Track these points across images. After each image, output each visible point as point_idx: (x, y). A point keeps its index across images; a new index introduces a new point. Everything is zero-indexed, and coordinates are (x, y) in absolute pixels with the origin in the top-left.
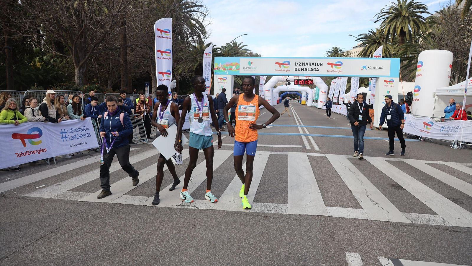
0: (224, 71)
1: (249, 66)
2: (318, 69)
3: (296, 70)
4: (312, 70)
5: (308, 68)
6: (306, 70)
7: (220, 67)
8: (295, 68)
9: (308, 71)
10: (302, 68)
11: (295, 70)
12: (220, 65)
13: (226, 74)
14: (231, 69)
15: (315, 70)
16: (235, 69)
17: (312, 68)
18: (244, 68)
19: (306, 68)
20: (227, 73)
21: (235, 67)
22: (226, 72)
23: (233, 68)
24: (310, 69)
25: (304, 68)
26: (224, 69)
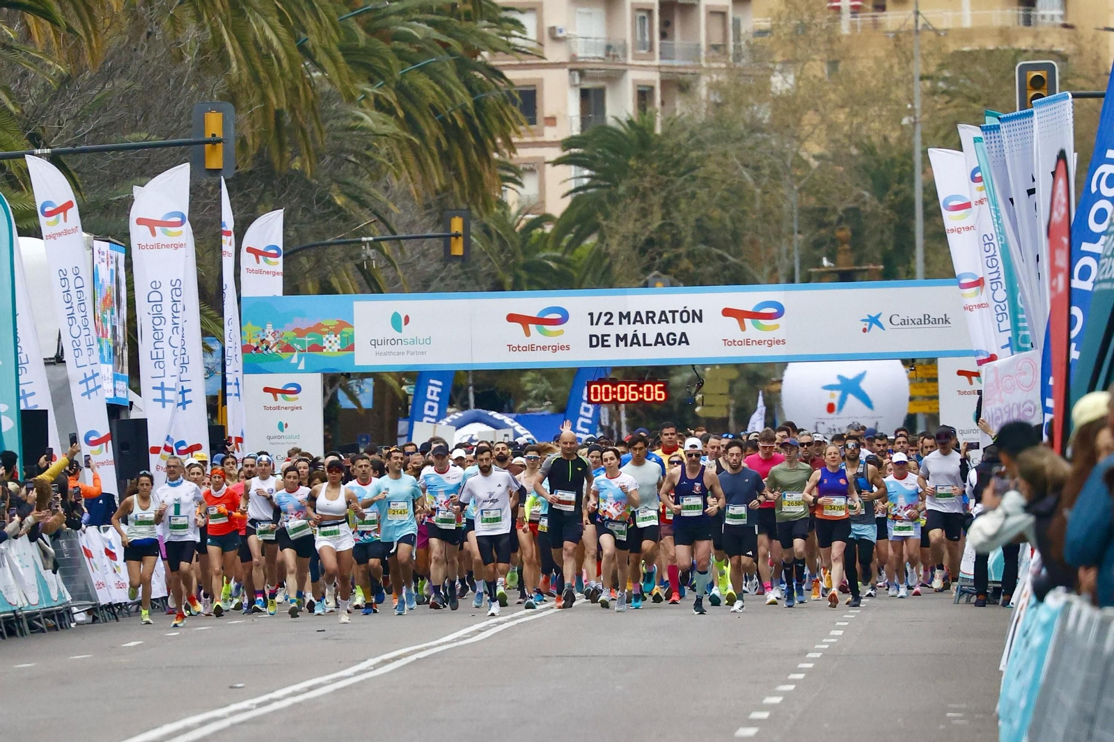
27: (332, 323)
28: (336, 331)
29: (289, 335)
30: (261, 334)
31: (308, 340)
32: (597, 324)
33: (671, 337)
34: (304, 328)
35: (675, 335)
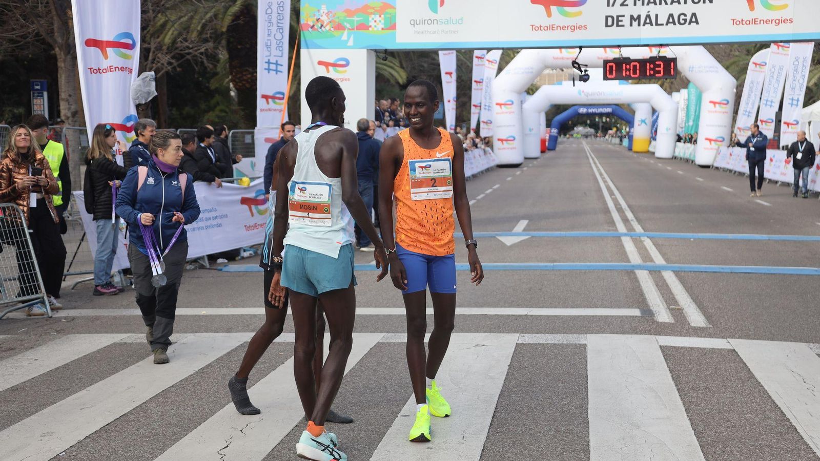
0: (337, 33)
1: (432, 16)
2: (694, 15)
3: (610, 23)
4: (671, 19)
5: (657, 16)
6: (648, 20)
7: (324, 19)
8: (607, 17)
9: (657, 24)
10: (632, 17)
11: (607, 26)
12: (321, 11)
13: (343, 45)
14: (363, 27)
15: (685, 20)
16: (381, 26)
17: (671, 15)
18: (414, 23)
19: (648, 16)
20: (351, 43)
21: (377, 18)
22: (345, 37)
23: (372, 23)
24: (663, 19)
25: (639, 17)
26: (339, 27)
27: (377, 4)
28: (381, 11)
29: (341, 16)
30: (317, 14)
31: (357, 19)
32: (613, 5)
33: (682, 17)
34: (353, 9)
35: (685, 15)
